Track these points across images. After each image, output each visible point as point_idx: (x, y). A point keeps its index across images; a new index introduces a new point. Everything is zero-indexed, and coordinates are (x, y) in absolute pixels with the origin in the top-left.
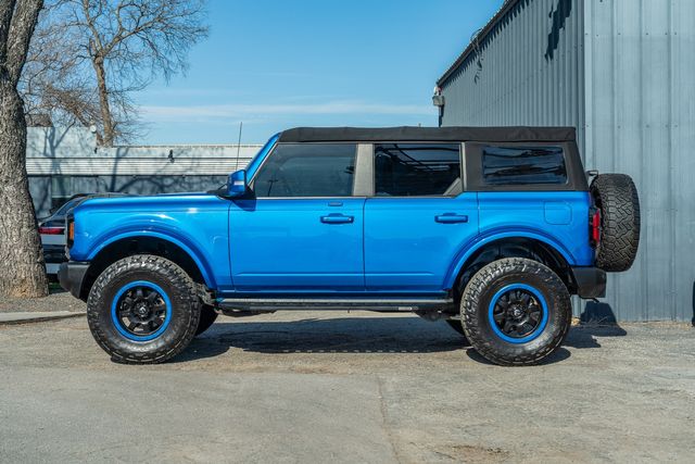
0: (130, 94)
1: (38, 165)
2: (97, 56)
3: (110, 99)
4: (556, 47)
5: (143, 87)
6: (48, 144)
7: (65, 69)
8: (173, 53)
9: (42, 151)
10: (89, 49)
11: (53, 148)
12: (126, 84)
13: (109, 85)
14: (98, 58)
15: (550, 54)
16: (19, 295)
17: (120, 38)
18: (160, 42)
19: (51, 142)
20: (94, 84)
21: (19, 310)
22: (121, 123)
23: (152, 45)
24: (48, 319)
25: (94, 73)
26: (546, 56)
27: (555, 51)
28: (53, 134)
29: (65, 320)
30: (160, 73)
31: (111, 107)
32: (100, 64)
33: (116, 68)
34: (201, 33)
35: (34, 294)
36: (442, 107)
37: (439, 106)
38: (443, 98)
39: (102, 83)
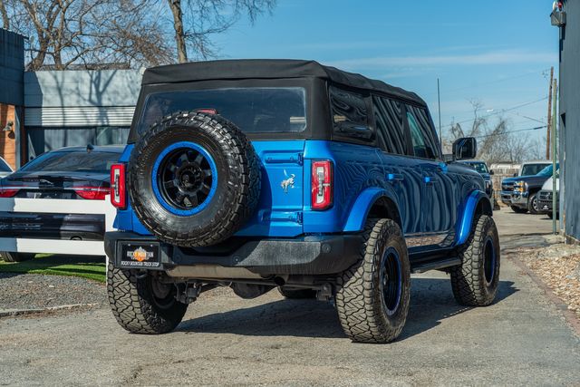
3: (188, 42)
5: (225, 28)
6: (94, 90)
9: (87, 97)
11: (99, 94)
12: (206, 26)
13: (186, 27)
19: (97, 87)
25: (170, 14)
28: (99, 78)
30: (245, 11)
32: (176, 4)
33: (196, 8)
36: (563, 26)
37: (560, 26)
38: (564, 14)
39: (178, 24)
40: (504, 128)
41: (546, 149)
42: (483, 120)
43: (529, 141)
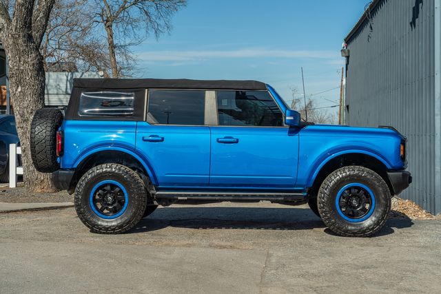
0: (131, 48)
1: (60, 100)
2: (107, 21)
3: (117, 51)
4: (417, 17)
5: (140, 42)
7: (84, 31)
8: (161, 18)
9: (64, 91)
10: (102, 16)
12: (128, 41)
13: (115, 42)
14: (108, 23)
15: (413, 23)
16: (39, 191)
17: (124, 8)
18: (152, 10)
19: (71, 84)
20: (104, 41)
21: (38, 201)
22: (124, 68)
23: (146, 13)
24: (57, 208)
25: (105, 33)
26: (411, 23)
27: (417, 20)
28: (72, 78)
29: (68, 209)
30: (152, 33)
31: (118, 58)
32: (109, 27)
33: (121, 29)
34: (182, 4)
35: (50, 190)
36: (348, 57)
37: (346, 57)
38: (349, 51)
39: (111, 40)
40: (311, 106)
41: (338, 120)
42: (298, 100)
43: (328, 114)
